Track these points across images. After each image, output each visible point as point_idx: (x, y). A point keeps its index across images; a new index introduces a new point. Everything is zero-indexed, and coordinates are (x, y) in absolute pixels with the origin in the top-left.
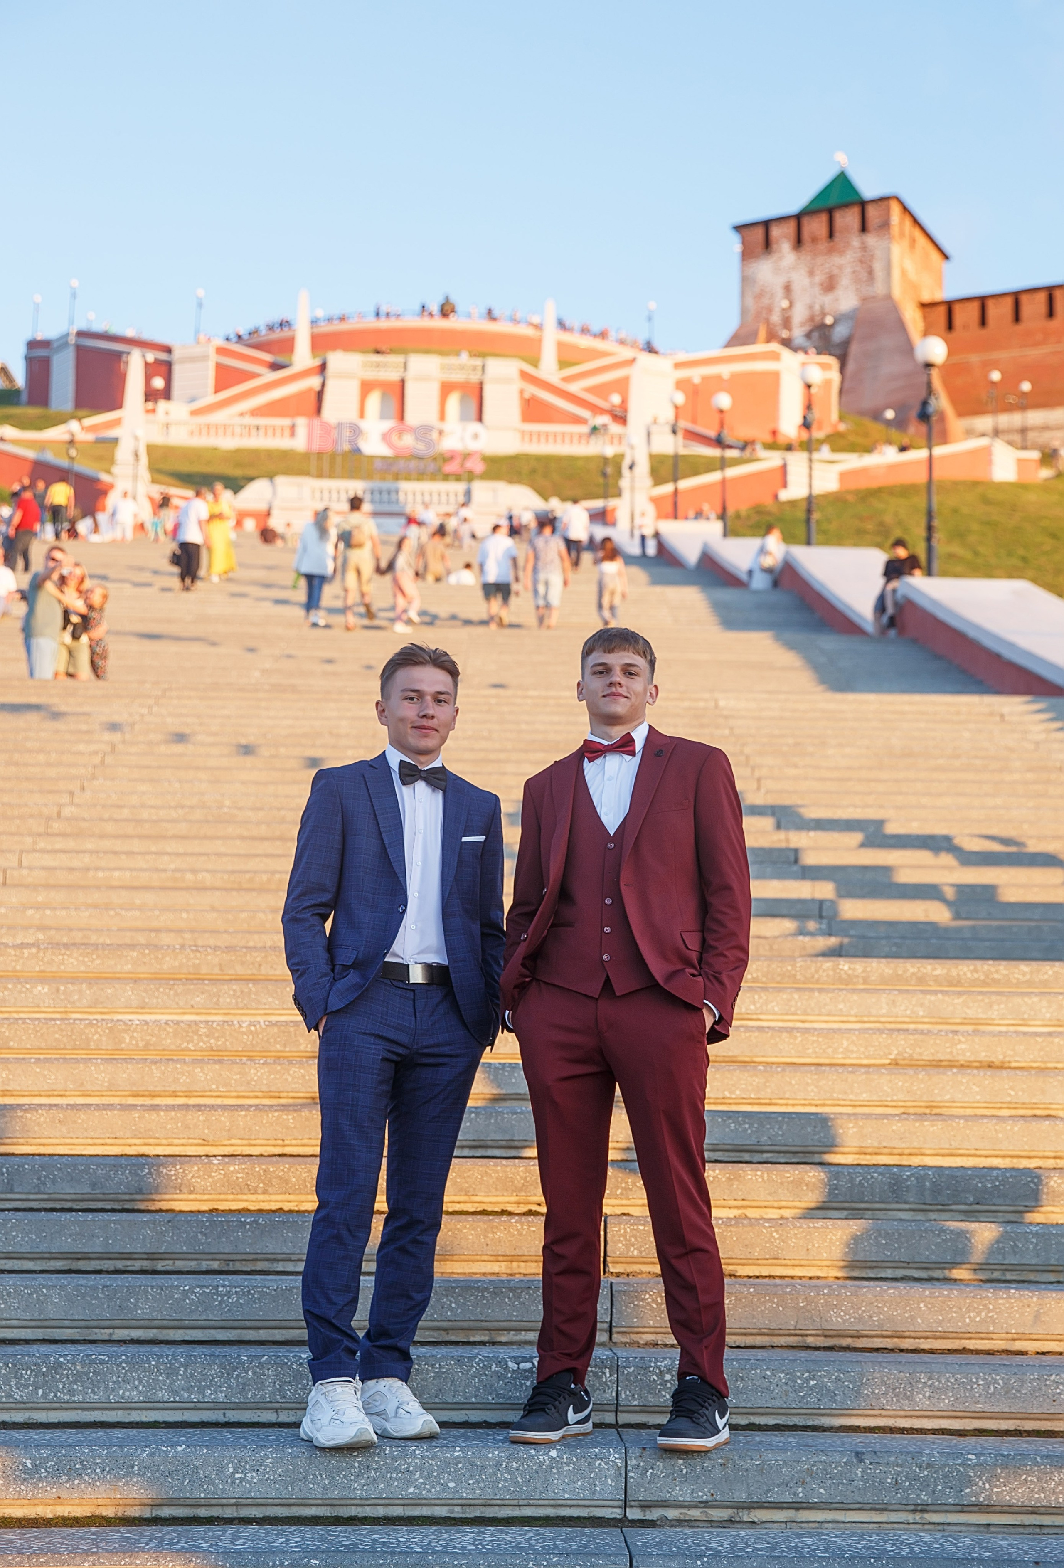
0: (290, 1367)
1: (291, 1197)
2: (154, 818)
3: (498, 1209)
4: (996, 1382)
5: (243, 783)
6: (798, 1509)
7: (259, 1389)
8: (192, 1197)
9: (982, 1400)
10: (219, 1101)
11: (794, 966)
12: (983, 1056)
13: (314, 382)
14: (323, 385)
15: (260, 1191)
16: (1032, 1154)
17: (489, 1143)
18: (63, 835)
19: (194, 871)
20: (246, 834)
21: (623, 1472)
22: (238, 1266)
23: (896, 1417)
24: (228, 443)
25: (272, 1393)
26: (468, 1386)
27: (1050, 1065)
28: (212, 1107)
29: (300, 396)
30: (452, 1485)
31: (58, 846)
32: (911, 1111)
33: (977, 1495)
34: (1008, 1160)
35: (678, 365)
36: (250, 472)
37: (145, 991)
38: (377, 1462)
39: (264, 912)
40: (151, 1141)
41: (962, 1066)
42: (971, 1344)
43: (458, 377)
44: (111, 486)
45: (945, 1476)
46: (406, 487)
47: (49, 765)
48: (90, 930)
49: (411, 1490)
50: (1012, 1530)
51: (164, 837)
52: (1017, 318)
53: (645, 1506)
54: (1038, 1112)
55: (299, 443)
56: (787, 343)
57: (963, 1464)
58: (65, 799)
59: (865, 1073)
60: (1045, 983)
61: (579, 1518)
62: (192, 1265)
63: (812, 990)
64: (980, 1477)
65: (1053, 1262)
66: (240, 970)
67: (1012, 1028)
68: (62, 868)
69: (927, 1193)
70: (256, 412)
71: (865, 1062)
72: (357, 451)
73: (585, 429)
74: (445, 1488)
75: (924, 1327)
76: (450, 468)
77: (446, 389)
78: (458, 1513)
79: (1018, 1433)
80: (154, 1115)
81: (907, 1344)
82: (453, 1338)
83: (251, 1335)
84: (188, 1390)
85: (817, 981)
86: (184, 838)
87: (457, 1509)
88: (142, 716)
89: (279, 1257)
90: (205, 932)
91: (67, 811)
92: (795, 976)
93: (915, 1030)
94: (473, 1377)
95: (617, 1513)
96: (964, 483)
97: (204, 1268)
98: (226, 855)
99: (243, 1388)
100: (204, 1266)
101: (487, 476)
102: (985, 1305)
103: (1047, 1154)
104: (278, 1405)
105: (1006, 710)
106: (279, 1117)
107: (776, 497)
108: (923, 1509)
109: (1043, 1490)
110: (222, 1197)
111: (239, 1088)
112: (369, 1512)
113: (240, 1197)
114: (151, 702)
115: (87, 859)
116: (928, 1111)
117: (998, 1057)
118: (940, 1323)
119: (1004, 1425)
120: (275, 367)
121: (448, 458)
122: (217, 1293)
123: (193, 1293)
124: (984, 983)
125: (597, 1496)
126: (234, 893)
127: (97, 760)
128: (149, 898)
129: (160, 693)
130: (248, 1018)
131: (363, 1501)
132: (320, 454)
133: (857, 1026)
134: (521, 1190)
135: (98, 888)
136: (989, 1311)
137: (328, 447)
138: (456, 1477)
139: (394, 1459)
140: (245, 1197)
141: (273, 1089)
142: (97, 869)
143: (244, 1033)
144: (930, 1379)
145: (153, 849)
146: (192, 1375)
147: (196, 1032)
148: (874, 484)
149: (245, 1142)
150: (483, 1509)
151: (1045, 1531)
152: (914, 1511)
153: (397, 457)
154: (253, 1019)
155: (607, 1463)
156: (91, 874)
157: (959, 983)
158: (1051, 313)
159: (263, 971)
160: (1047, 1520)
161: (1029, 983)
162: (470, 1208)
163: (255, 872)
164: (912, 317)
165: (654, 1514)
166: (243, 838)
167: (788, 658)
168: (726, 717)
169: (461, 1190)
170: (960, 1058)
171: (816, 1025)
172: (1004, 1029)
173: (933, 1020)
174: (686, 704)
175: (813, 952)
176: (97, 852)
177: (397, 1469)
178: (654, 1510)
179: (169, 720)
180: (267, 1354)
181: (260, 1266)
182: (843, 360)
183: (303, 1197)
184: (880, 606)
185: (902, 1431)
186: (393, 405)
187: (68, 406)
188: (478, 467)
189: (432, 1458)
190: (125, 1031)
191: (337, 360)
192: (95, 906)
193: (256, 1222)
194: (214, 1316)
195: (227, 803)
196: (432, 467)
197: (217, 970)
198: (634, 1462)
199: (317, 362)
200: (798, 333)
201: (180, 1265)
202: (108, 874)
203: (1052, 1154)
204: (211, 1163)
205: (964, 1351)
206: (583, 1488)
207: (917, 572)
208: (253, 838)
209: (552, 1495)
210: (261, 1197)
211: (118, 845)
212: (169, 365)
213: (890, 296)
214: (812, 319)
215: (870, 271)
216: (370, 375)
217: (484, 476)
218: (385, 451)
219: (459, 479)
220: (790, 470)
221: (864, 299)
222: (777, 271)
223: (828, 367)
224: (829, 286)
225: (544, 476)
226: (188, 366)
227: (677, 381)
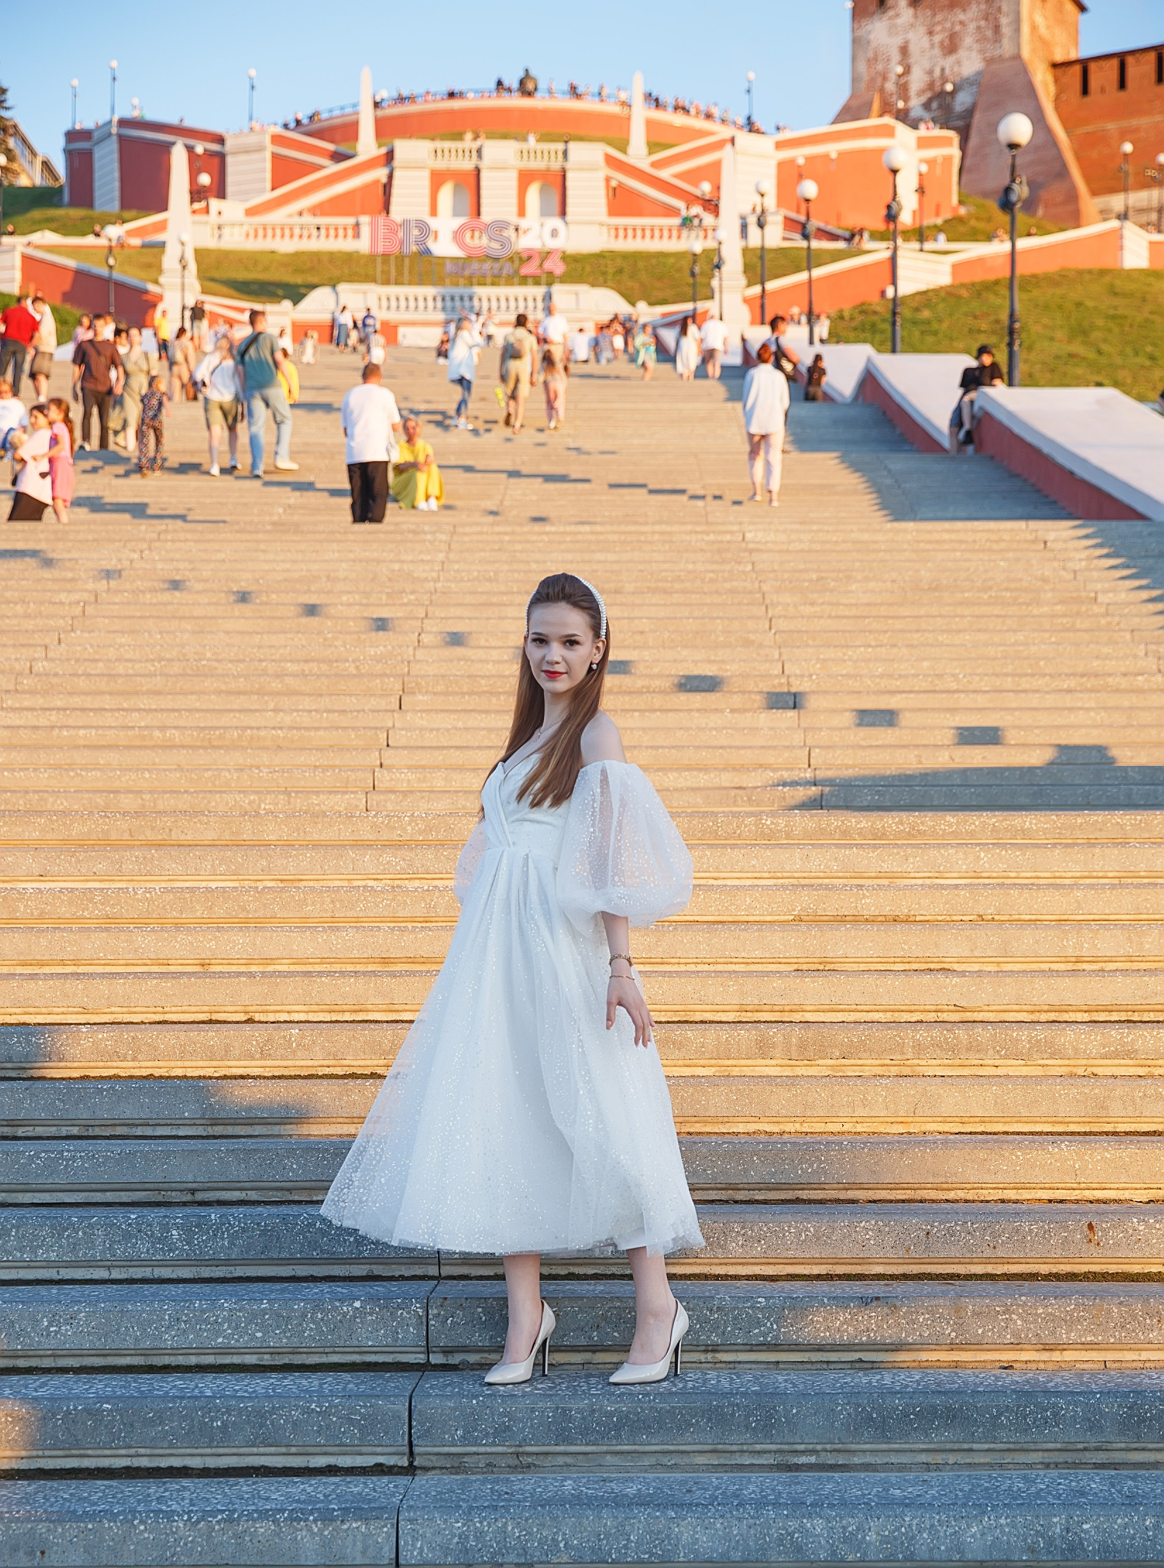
0: (119, 1227)
1: (161, 1064)
2: (131, 672)
3: (367, 1072)
4: (807, 1230)
5: (227, 633)
6: (594, 1352)
7: (89, 1249)
8: (62, 1064)
9: (793, 1247)
10: (108, 969)
11: (715, 822)
12: (887, 910)
13: (381, 174)
14: (390, 177)
15: (129, 1058)
16: (913, 1008)
17: (370, 1007)
18: (32, 692)
19: (163, 728)
20: (224, 688)
21: (424, 1320)
22: (98, 1131)
23: (711, 1264)
24: (286, 246)
25: (103, 1252)
26: (293, 1242)
27: (955, 918)
28: (91, 976)
29: (365, 189)
30: (259, 1335)
31: (26, 704)
32: (805, 967)
33: (765, 1335)
34: (889, 1014)
35: (779, 145)
36: (312, 279)
37: (46, 858)
38: (187, 1315)
39: (229, 770)
40: (31, 1010)
41: (867, 920)
42: (804, 1195)
43: (538, 164)
44: (160, 298)
45: (735, 1318)
46: (481, 291)
47: (27, 616)
48: (47, 792)
49: (220, 1340)
50: (800, 1366)
51: (137, 693)
53: (447, 1351)
54: (932, 966)
55: (363, 245)
56: (903, 116)
57: (752, 1307)
58: (40, 653)
59: (759, 930)
60: (972, 834)
61: (384, 1363)
62: (52, 1131)
63: (724, 846)
64: (768, 1319)
65: (901, 1113)
66: (150, 835)
67: (928, 881)
68: (25, 727)
69: (794, 1048)
70: (318, 210)
71: (769, 918)
72: (428, 252)
73: (676, 221)
74: (253, 1337)
75: (756, 1179)
76: (529, 269)
77: (525, 178)
78: (267, 1360)
79: (829, 1277)
80: (32, 984)
81: (741, 1196)
82: (296, 1198)
83: (98, 1197)
84: (21, 1250)
85: (739, 837)
86: (158, 693)
87: (266, 1357)
88: (131, 561)
89: (137, 1122)
90: (165, 792)
91: (39, 667)
92: (716, 832)
93: (821, 885)
94: (298, 1234)
95: (421, 1358)
96: (1090, 272)
97: (64, 1134)
98: (198, 710)
99: (75, 1247)
100: (64, 1131)
101: (568, 278)
102: (817, 1157)
103: (927, 1007)
104: (109, 1263)
105: (1051, 536)
106: (157, 985)
107: (884, 293)
108: (714, 1349)
109: (828, 1328)
110: (92, 1064)
111: (127, 956)
112: (181, 1360)
113: (109, 1064)
114: (145, 546)
115: (54, 717)
116: (821, 967)
117: (903, 911)
118: (773, 1174)
119: (816, 1270)
120: (338, 157)
121: (526, 258)
122: (62, 1158)
123: (39, 1158)
124: (910, 836)
125: (399, 1343)
126: (201, 751)
127: (78, 611)
128: (113, 757)
129: (155, 536)
130: (143, 885)
131: (175, 1351)
132: (386, 256)
133: (771, 882)
134: (389, 1053)
135: (61, 748)
136: (821, 1162)
137: (396, 250)
138: (263, 1327)
139: (203, 1311)
140: (115, 1064)
141: (161, 956)
142: (61, 728)
143: (139, 901)
144: (743, 1228)
145: (125, 705)
146: (23, 1236)
147: (91, 900)
148: (992, 276)
149: (125, 1010)
150: (291, 1356)
151: (832, 1366)
152: (706, 1351)
153: (468, 259)
154: (148, 885)
155: (409, 1313)
156: (56, 732)
157: (883, 836)
159: (174, 837)
160: (833, 1357)
161: (956, 834)
162: (340, 1071)
163: (225, 728)
164: (1042, 80)
165: (455, 1359)
166: (219, 692)
167: (852, 480)
168: (751, 551)
169: (329, 1054)
170: (865, 913)
171: (729, 882)
172: (920, 882)
173: (848, 875)
174: (712, 537)
175: (793, 802)
176: (65, 710)
177: (206, 1321)
178: (456, 1355)
179: (160, 566)
180: (97, 1216)
181: (119, 1131)
182: (965, 135)
183: (172, 1064)
184: (957, 420)
185: (717, 1277)
186: (467, 199)
187: (116, 206)
188: (559, 268)
189: (240, 1311)
190: (19, 900)
191: (405, 148)
192: (57, 767)
193: (112, 1088)
194: (60, 1180)
195: (209, 655)
196: (508, 269)
197: (126, 836)
198: (435, 1311)
199: (384, 150)
200: (915, 103)
201: (40, 1131)
202: (73, 732)
203: (934, 1008)
204: (79, 1031)
205: (798, 1201)
206: (385, 1336)
207: (997, 382)
208: (229, 693)
209: (356, 1343)
210: (131, 1064)
211: (89, 702)
212: (221, 157)
213: (1018, 57)
214: (931, 86)
215: (997, 29)
216: (441, 164)
217: (565, 279)
218: (456, 252)
219: (537, 282)
220: (900, 262)
221: (989, 61)
222: (892, 30)
223: (947, 142)
224: (951, 47)
225: (632, 277)
226: (242, 157)
227: (782, 166)
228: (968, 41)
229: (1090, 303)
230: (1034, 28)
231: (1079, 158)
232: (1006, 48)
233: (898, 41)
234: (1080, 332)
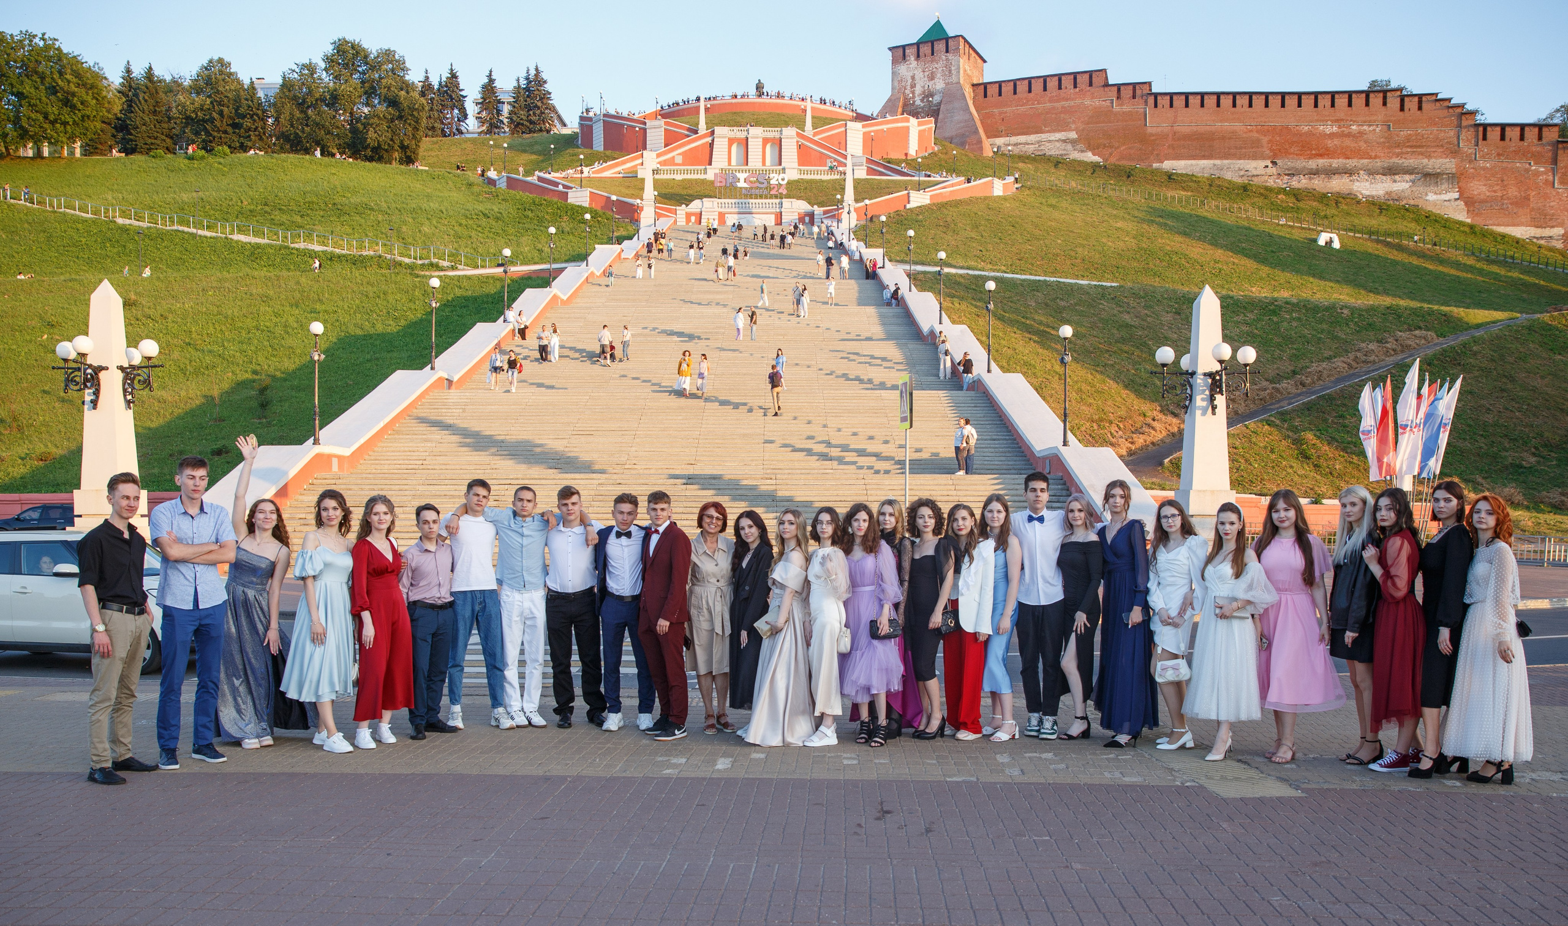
13: (709, 139)
14: (713, 140)
29: (703, 148)
35: (864, 126)
36: (691, 194)
44: (642, 209)
52: (1015, 93)
55: (709, 177)
56: (912, 112)
72: (733, 184)
73: (826, 168)
76: (773, 192)
77: (765, 141)
96: (982, 200)
107: (905, 206)
120: (691, 131)
121: (771, 186)
137: (718, 181)
148: (945, 200)
153: (751, 188)
158: (1030, 91)
164: (968, 92)
182: (936, 119)
186: (743, 153)
187: (602, 148)
188: (784, 191)
191: (719, 130)
196: (764, 192)
199: (710, 130)
200: (918, 99)
212: (645, 130)
213: (959, 83)
214: (924, 92)
215: (950, 71)
216: (732, 135)
217: (788, 196)
218: (746, 185)
219: (776, 197)
220: (911, 195)
221: (947, 84)
222: (908, 69)
223: (930, 122)
224: (932, 77)
225: (811, 191)
226: (653, 130)
227: (864, 134)
228: (939, 75)
229: (980, 213)
230: (965, 71)
231: (982, 123)
232: (954, 79)
233: (911, 74)
234: (976, 227)
